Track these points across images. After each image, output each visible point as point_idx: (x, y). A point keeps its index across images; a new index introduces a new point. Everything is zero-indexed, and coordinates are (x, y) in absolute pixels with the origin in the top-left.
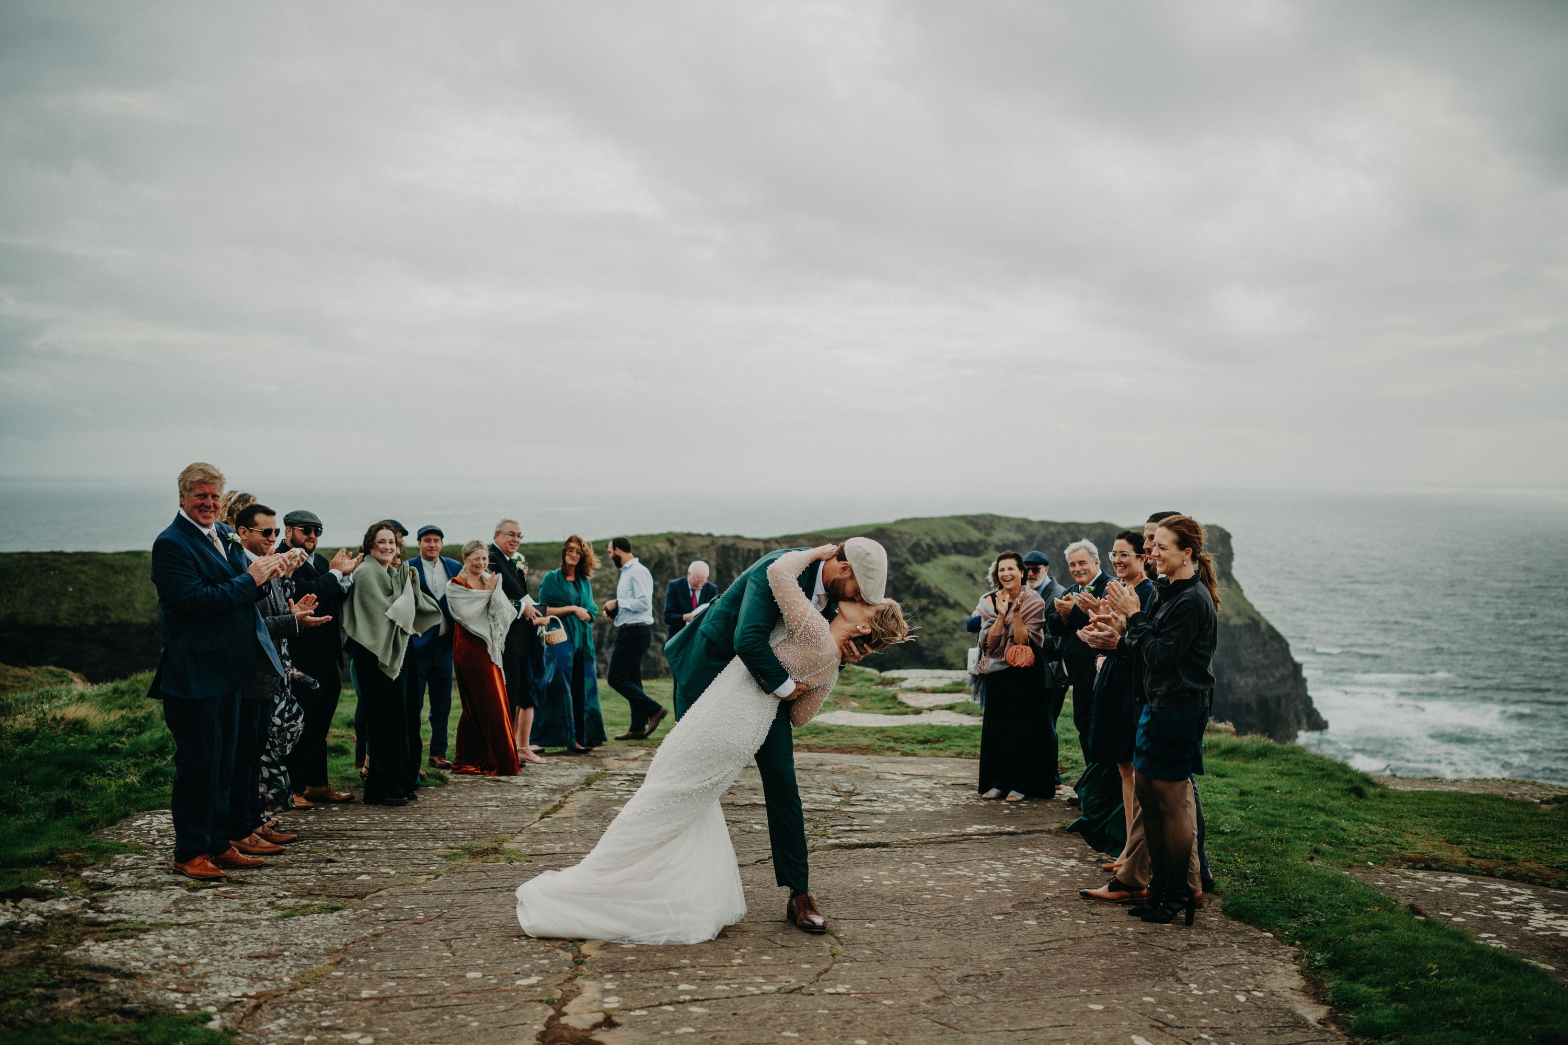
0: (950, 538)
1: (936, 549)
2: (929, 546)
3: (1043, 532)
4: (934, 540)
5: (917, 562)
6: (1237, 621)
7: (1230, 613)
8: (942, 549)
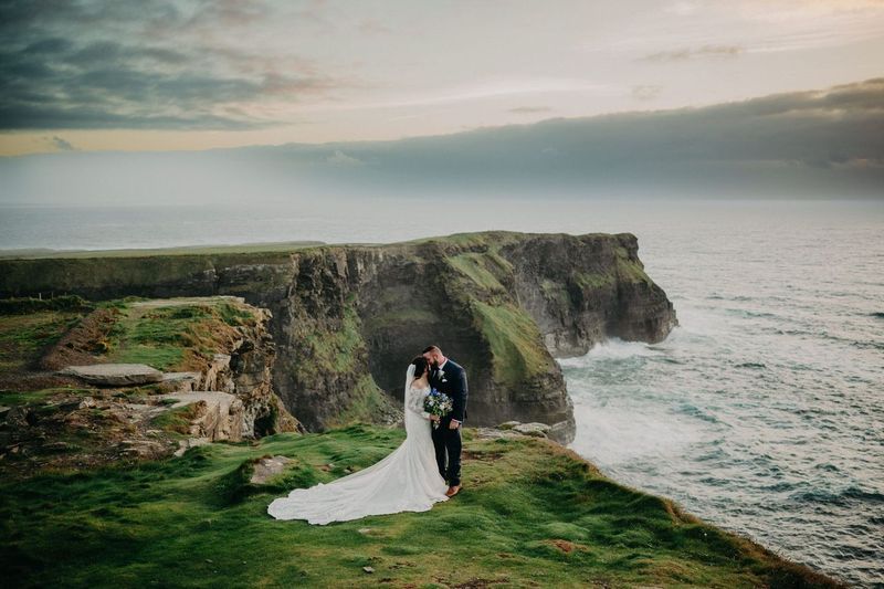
0: (469, 244)
1: (460, 250)
2: (457, 249)
3: (530, 238)
4: (460, 245)
5: (449, 256)
6: (635, 282)
7: (632, 277)
8: (464, 250)
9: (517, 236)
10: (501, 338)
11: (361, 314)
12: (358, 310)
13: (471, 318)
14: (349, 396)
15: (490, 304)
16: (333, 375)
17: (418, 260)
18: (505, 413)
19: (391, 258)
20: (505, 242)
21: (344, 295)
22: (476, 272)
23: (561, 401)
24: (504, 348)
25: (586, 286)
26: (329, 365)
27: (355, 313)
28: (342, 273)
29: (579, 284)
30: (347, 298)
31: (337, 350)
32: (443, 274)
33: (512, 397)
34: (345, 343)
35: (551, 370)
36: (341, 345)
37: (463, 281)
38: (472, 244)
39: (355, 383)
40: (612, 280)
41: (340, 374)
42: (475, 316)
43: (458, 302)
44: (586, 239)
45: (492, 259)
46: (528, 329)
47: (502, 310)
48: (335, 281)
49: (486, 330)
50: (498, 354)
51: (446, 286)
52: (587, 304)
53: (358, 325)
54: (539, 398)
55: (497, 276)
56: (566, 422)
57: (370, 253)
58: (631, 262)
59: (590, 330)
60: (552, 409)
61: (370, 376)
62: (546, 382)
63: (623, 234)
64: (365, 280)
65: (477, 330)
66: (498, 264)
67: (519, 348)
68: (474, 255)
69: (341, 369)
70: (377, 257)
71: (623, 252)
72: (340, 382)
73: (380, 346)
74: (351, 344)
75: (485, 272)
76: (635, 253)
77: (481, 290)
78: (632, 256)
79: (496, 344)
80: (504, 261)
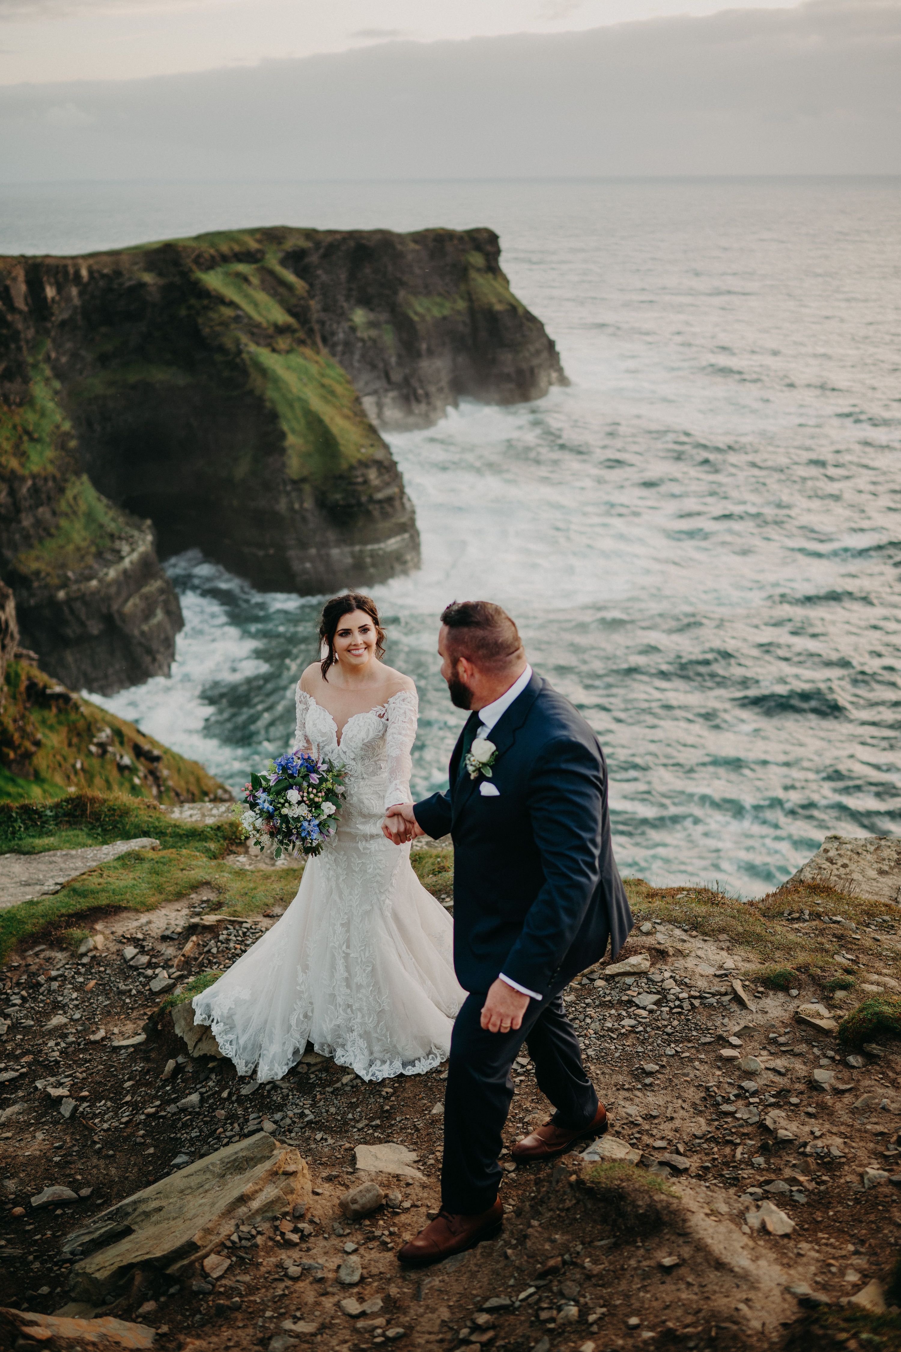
0: (232, 249)
1: (218, 259)
2: (213, 257)
3: (329, 239)
4: (217, 251)
5: (201, 270)
6: (498, 307)
7: (494, 300)
8: (225, 259)
9: (310, 234)
10: (297, 405)
11: (59, 374)
12: (54, 368)
13: (245, 373)
14: (54, 513)
15: (274, 350)
16: (23, 479)
17: (148, 278)
18: (311, 526)
19: (103, 276)
20: (290, 244)
21: (27, 342)
22: (247, 296)
23: (397, 503)
24: (303, 421)
25: (422, 317)
26: (14, 463)
27: (48, 372)
28: (20, 304)
29: (412, 315)
30: (34, 347)
31: (25, 438)
32: (193, 301)
33: (322, 503)
34: (37, 425)
35: (379, 455)
36: (31, 428)
37: (228, 312)
38: (237, 248)
39: (62, 490)
40: (461, 305)
41: (34, 477)
42: (251, 370)
43: (221, 349)
44: (420, 237)
45: (271, 273)
46: (339, 389)
47: (295, 359)
48: (9, 318)
49: (271, 394)
50: (293, 431)
51: (200, 320)
52: (424, 346)
53: (56, 393)
54: (364, 499)
55: (283, 302)
56: (406, 536)
57: (65, 267)
58: (490, 276)
59: (432, 389)
60: (386, 516)
61: (85, 478)
62: (372, 474)
63: (477, 230)
64: (61, 314)
65: (257, 393)
66: (282, 283)
67: (326, 419)
68: (242, 268)
69: (35, 469)
70: (77, 274)
71: (477, 259)
72: (35, 490)
73: (98, 428)
74: (47, 426)
75: (261, 297)
76: (496, 260)
77: (258, 326)
78: (493, 268)
79: (289, 414)
80: (290, 277)
